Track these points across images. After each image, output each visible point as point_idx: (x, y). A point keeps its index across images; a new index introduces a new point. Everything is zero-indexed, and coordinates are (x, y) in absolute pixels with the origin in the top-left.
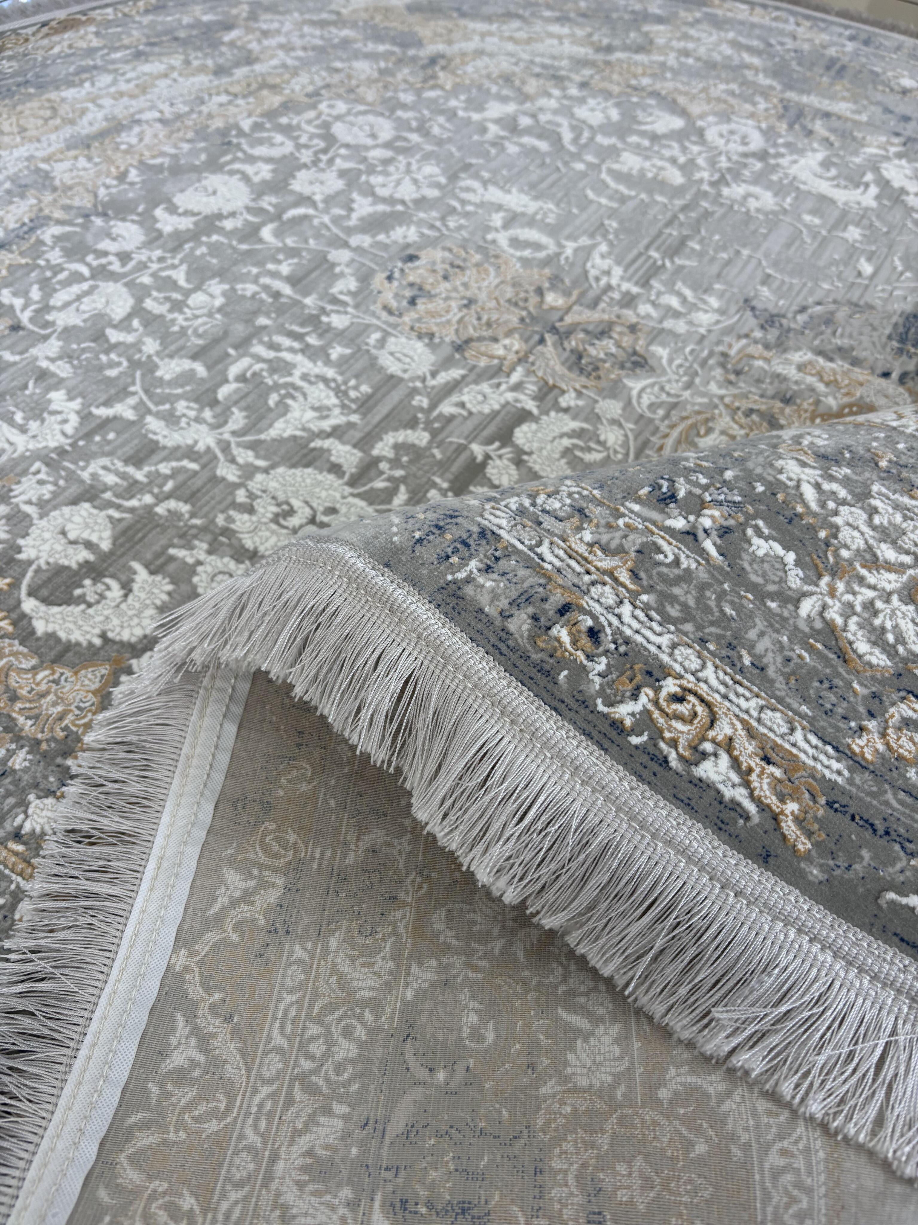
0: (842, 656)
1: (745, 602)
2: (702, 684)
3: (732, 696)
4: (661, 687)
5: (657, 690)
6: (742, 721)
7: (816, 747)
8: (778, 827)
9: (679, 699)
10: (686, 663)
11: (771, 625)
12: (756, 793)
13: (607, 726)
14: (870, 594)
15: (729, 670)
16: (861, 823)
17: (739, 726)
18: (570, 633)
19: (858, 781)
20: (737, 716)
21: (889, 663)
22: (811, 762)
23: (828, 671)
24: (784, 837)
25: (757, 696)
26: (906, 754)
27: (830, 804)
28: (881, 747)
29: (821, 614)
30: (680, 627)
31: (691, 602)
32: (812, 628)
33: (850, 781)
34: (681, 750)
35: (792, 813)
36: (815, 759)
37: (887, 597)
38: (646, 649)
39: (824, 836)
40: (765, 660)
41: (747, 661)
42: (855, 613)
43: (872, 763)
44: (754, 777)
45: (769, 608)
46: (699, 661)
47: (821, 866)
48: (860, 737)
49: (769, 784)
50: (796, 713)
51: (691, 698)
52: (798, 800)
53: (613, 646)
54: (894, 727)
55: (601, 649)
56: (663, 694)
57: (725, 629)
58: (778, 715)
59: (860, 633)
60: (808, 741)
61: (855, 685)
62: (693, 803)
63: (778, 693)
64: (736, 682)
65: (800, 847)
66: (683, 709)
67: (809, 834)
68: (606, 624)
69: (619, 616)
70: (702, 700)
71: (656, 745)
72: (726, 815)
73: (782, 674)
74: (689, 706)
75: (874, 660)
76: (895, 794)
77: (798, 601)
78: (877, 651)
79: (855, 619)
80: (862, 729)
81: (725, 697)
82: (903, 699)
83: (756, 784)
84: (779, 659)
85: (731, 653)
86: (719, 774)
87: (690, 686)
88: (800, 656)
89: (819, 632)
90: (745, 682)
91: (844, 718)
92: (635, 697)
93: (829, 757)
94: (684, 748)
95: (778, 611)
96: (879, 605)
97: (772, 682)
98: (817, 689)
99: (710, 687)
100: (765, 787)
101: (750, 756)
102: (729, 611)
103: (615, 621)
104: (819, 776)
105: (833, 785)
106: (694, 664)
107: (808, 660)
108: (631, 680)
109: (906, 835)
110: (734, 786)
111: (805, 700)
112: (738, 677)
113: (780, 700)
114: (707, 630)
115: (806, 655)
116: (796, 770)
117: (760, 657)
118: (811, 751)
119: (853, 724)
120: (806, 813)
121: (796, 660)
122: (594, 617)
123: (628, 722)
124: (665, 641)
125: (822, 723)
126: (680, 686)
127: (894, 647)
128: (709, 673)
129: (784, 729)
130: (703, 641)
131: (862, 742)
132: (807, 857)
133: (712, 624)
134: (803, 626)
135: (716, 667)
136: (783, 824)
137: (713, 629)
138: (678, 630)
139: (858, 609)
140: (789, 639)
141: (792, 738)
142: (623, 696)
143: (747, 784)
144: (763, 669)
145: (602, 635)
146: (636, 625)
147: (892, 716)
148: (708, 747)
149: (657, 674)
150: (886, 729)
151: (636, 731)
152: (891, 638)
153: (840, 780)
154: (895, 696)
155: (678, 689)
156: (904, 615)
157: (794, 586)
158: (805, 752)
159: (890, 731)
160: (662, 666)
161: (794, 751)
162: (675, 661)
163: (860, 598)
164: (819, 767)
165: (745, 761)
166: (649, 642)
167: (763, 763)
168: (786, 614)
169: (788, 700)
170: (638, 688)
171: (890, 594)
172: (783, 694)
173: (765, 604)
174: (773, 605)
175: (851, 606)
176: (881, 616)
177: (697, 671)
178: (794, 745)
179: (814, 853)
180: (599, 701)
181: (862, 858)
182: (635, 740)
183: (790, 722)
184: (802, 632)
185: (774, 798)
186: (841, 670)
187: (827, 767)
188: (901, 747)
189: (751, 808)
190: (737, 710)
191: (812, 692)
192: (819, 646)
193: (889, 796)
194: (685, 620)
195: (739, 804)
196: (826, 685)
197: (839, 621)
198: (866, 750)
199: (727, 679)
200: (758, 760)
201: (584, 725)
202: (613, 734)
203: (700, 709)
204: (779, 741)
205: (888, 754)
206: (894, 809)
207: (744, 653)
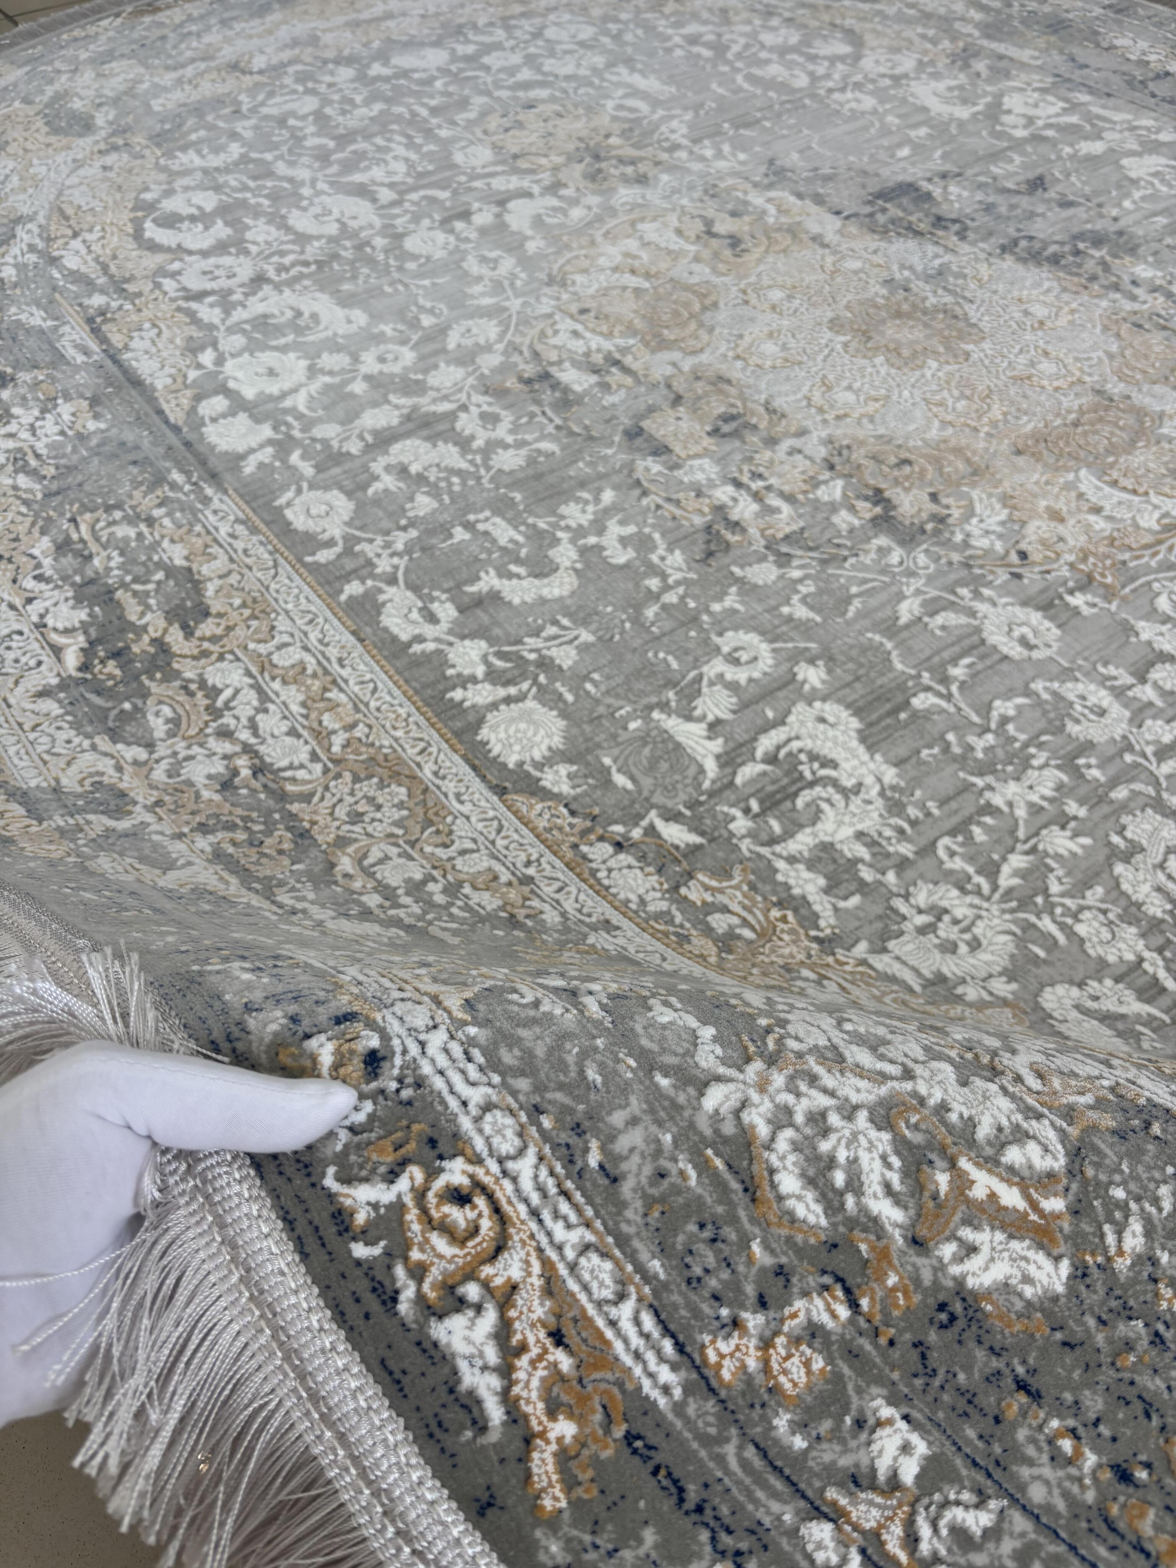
0: (750, 1189)
1: (621, 1067)
2: (507, 1184)
3: (546, 1216)
4: (442, 1170)
5: (432, 1173)
6: (546, 1263)
7: (647, 1337)
8: (524, 1459)
9: (460, 1197)
10: (496, 1141)
11: (652, 1111)
12: (516, 1390)
13: (326, 1215)
14: (824, 1101)
15: (559, 1169)
16: (665, 1482)
17: (536, 1268)
18: (338, 1052)
19: (691, 1410)
20: (540, 1250)
21: (823, 1222)
22: (627, 1360)
23: (720, 1209)
24: (528, 1475)
25: (588, 1225)
26: (788, 1386)
27: (630, 1438)
28: (752, 1364)
29: (737, 1113)
30: (511, 1081)
31: (540, 1051)
32: (717, 1132)
33: (679, 1408)
34: (426, 1287)
35: (560, 1440)
36: (638, 1356)
37: (849, 1112)
38: (443, 1102)
39: (595, 1492)
40: (624, 1166)
41: (594, 1159)
42: (792, 1125)
43: (728, 1387)
44: (523, 1362)
45: (657, 1086)
46: (517, 1142)
47: (569, 1540)
48: (728, 1336)
49: (543, 1380)
50: (640, 1269)
51: (481, 1202)
52: (580, 1419)
53: (394, 1085)
54: (787, 1335)
55: (374, 1085)
56: (439, 1184)
57: (578, 1099)
58: (608, 1265)
59: (791, 1158)
60: (637, 1322)
61: (756, 1248)
62: (406, 1380)
63: (625, 1228)
64: (565, 1194)
65: (547, 1503)
66: (458, 1216)
67: (570, 1483)
68: (398, 1049)
69: (422, 1044)
70: (497, 1210)
71: (389, 1267)
72: (450, 1416)
73: (644, 1196)
74: (471, 1215)
75: (801, 1211)
76: (741, 1448)
77: (706, 1084)
78: (810, 1196)
79: (788, 1133)
80: (736, 1323)
81: (535, 1213)
82: (826, 1288)
83: (521, 1375)
84: (648, 1170)
85: (573, 1140)
86: (468, 1340)
87: (487, 1180)
88: (682, 1173)
89: (726, 1140)
90: (578, 1197)
91: (716, 1297)
92: (392, 1176)
93: (661, 1358)
94: (433, 1286)
95: (672, 1092)
96: (834, 1119)
97: (622, 1205)
98: (691, 1237)
99: (517, 1190)
100: (535, 1383)
101: (533, 1325)
102: (593, 1074)
103: (414, 1050)
104: (629, 1387)
105: (648, 1407)
106: (507, 1145)
107: (693, 1182)
108: (397, 1148)
109: (727, 1521)
110: (485, 1368)
111: (664, 1250)
112: (569, 1185)
113: (622, 1241)
114: (549, 1095)
115: (692, 1174)
116: (596, 1367)
117: (618, 1159)
118: (636, 1341)
119: (724, 1312)
120: (584, 1445)
121: (674, 1179)
122: (385, 1037)
123: (361, 1218)
124: (476, 1096)
125: (676, 1298)
126: (472, 1177)
127: (841, 1194)
128: (525, 1167)
129: (607, 1293)
130: (537, 1110)
131: (724, 1347)
132: (553, 1522)
133: (561, 1087)
134: (704, 1126)
135: (541, 1159)
136: (535, 1455)
137: (559, 1096)
138: (504, 1084)
139: (799, 1119)
140: (675, 1141)
141: (613, 1312)
142: (373, 1171)
143: (506, 1371)
144: (615, 1180)
145: (386, 1065)
146: (442, 1061)
147: (794, 1316)
148: (472, 1291)
149: (443, 1146)
150: (776, 1333)
151: (366, 1235)
152: (839, 1178)
153: (662, 1402)
154: (812, 1281)
155: (465, 1181)
156: (871, 1147)
157: (703, 1064)
158: (626, 1341)
159: (780, 1340)
160: (456, 1136)
161: (609, 1334)
162: (480, 1131)
163: (805, 1103)
164: (638, 1371)
165: (522, 1331)
166: (452, 1092)
167: (548, 1342)
168: (681, 1099)
169: (636, 1244)
170: (404, 1163)
171: (856, 1108)
172: (631, 1230)
173: (652, 1078)
174: (664, 1082)
175: (788, 1111)
176: (833, 1138)
177: (509, 1157)
178: (613, 1323)
179: (566, 1516)
180: (331, 1170)
181: (640, 1541)
182: (360, 1250)
183: (622, 1282)
184: (701, 1134)
185: (541, 1405)
186: (742, 1214)
187: (651, 1375)
188: (785, 1372)
189: (495, 1413)
190: (544, 1241)
191: (681, 1238)
192: (719, 1163)
193: (730, 1450)
194: (522, 1073)
195: (479, 1402)
196: (707, 1234)
197: (763, 1130)
198: (726, 1362)
199: (551, 1183)
200: (542, 1334)
201: (289, 1204)
202: (330, 1231)
203: (486, 1224)
204: (591, 1310)
205: (760, 1379)
206: (728, 1472)
207: (594, 1144)
